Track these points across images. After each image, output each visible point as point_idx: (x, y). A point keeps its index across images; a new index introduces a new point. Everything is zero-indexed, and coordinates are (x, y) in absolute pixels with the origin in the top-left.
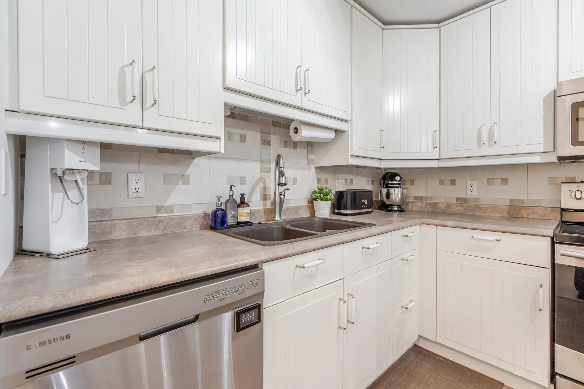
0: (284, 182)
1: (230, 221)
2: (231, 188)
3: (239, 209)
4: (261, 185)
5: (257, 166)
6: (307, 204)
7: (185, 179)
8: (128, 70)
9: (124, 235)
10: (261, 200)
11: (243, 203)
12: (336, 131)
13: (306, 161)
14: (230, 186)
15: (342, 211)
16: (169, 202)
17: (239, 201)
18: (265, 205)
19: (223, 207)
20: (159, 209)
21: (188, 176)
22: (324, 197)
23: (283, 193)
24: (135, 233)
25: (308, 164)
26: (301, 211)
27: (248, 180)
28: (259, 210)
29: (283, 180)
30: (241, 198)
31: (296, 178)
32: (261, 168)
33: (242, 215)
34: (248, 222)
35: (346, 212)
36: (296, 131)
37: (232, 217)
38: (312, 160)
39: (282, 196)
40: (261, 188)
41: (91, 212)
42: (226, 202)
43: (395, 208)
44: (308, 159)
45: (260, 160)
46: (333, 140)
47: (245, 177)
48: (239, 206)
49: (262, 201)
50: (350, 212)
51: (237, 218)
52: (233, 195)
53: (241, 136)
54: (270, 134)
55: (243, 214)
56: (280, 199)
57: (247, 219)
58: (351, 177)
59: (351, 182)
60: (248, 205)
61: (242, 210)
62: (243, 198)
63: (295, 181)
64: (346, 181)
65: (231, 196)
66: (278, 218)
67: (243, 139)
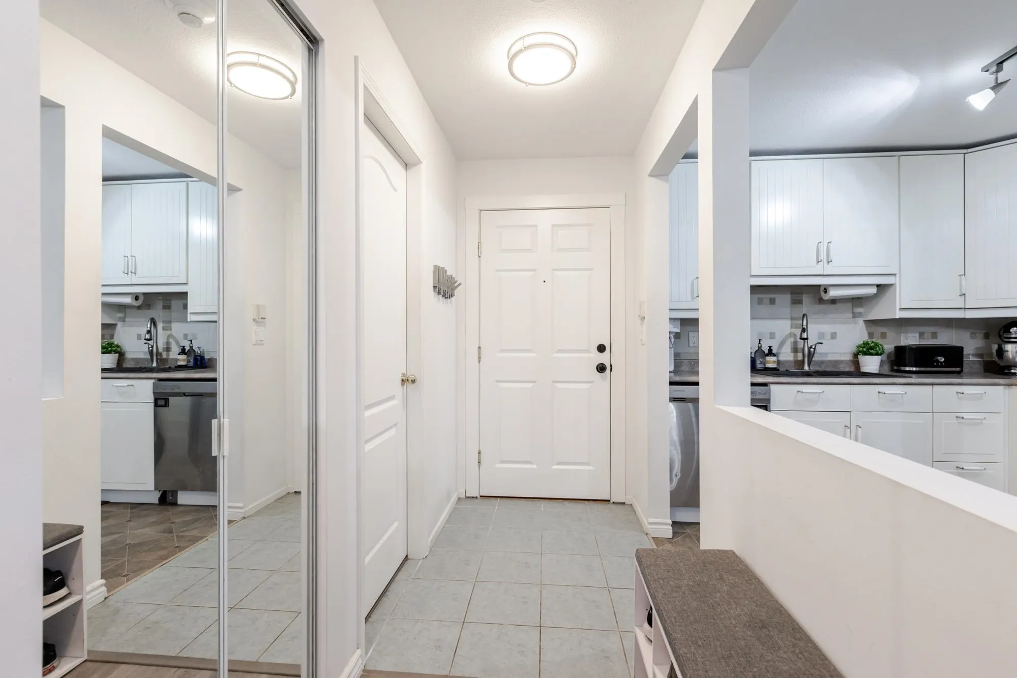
0: (805, 337)
1: (758, 367)
2: (760, 341)
3: (767, 357)
4: (792, 340)
5: (788, 323)
6: (852, 359)
8: (695, 282)
9: (687, 369)
10: (791, 352)
11: (770, 353)
12: (878, 286)
13: (850, 315)
14: (759, 340)
15: (903, 368)
17: (767, 352)
18: (796, 356)
22: (868, 351)
23: (813, 347)
24: (693, 369)
25: (853, 317)
26: (842, 366)
27: (777, 335)
28: (788, 361)
29: (805, 336)
30: (769, 350)
31: (836, 333)
32: (792, 325)
33: (769, 362)
34: (776, 368)
35: (907, 369)
36: (825, 291)
37: (760, 363)
38: (861, 313)
39: (812, 350)
40: (791, 342)
44: (853, 313)
45: (790, 317)
46: (875, 294)
47: (774, 333)
48: (767, 355)
49: (792, 354)
50: (914, 369)
51: (765, 365)
52: (761, 347)
53: (771, 299)
54: (802, 294)
55: (771, 362)
56: (809, 351)
57: (774, 366)
58: (932, 329)
59: (934, 336)
60: (774, 355)
61: (769, 358)
62: (770, 350)
63: (834, 336)
64: (921, 335)
65: (760, 348)
66: (806, 368)
67: (772, 302)
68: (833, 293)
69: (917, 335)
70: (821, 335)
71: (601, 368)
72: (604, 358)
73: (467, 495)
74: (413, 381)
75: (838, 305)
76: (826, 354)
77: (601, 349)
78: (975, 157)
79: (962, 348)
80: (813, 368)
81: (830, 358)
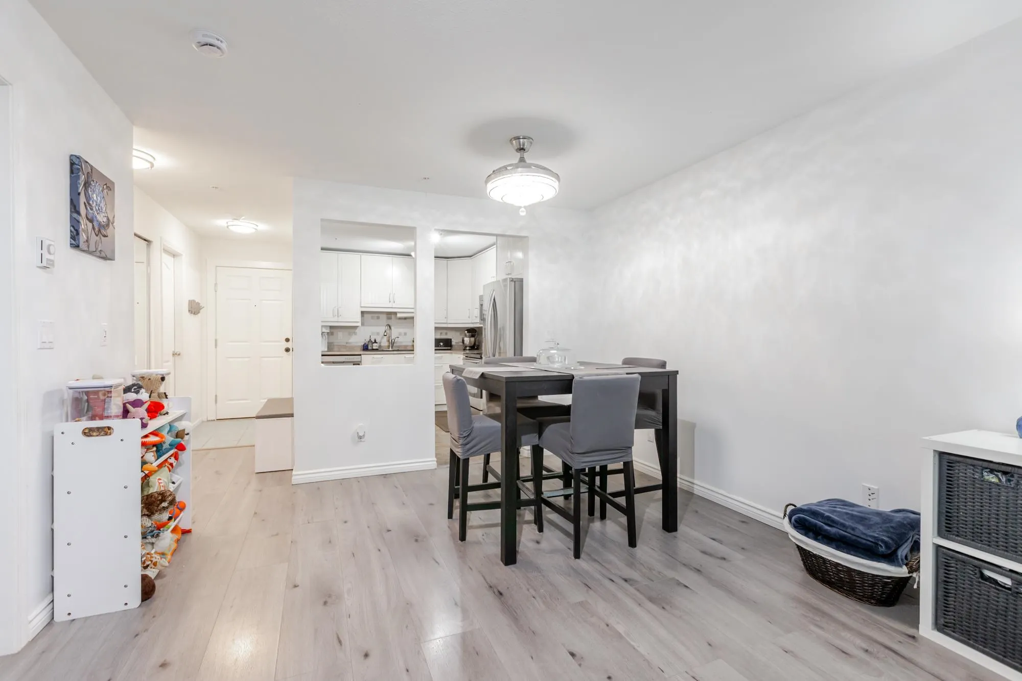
0: (386, 334)
1: (370, 348)
2: (370, 337)
7: (355, 334)
9: (337, 349)
11: (375, 342)
16: (350, 341)
17: (373, 341)
19: (367, 343)
20: (347, 343)
21: (356, 333)
24: (340, 349)
27: (380, 333)
28: (385, 345)
36: (397, 314)
39: (394, 340)
41: (328, 343)
42: (368, 342)
43: (468, 348)
45: (386, 326)
47: (378, 333)
48: (373, 343)
49: (386, 342)
51: (372, 347)
53: (377, 317)
54: (391, 315)
55: (375, 346)
56: (392, 341)
57: (377, 348)
58: (445, 331)
59: (446, 334)
60: (377, 343)
61: (375, 344)
62: (375, 341)
63: (405, 334)
64: (441, 333)
65: (370, 340)
66: (390, 349)
67: (378, 318)
68: (399, 315)
69: (439, 334)
70: (400, 334)
71: (287, 350)
72: (289, 345)
73: (208, 419)
74: (179, 354)
75: (408, 320)
76: (401, 342)
77: (287, 340)
78: (451, 262)
79: (451, 339)
80: (394, 349)
81: (404, 344)
